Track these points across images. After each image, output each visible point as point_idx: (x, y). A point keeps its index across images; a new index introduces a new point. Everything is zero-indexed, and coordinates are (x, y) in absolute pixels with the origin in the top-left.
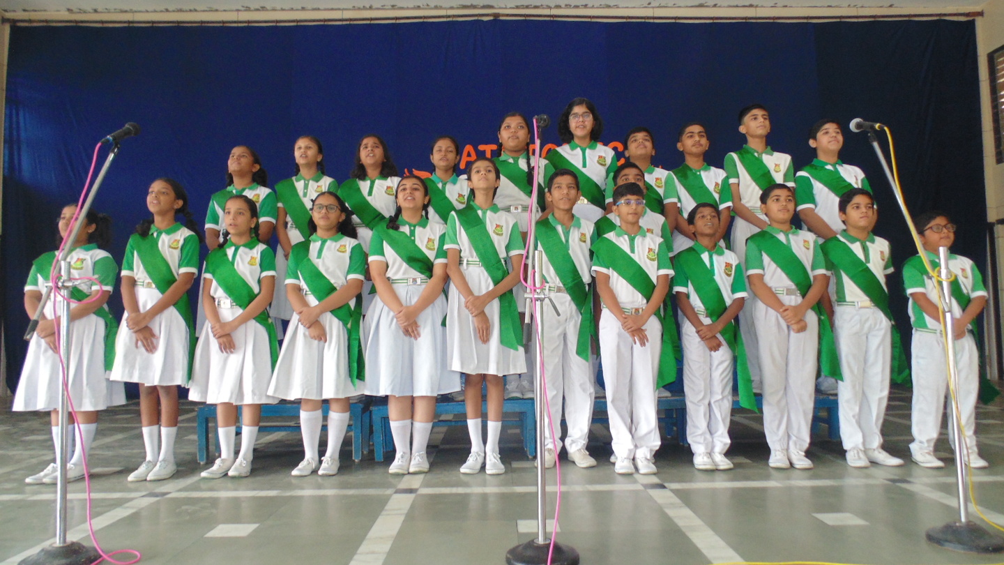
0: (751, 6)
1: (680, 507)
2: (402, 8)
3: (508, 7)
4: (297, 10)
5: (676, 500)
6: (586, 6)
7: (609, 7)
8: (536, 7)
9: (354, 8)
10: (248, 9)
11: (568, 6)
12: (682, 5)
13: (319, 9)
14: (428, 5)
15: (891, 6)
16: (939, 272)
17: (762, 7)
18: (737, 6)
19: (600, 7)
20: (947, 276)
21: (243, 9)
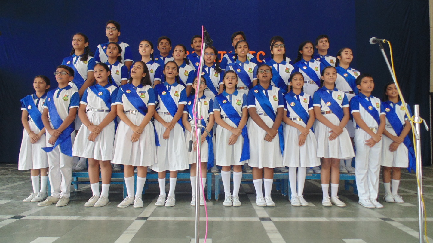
1: (276, 232)
5: (275, 228)
16: (414, 118)
20: (418, 120)
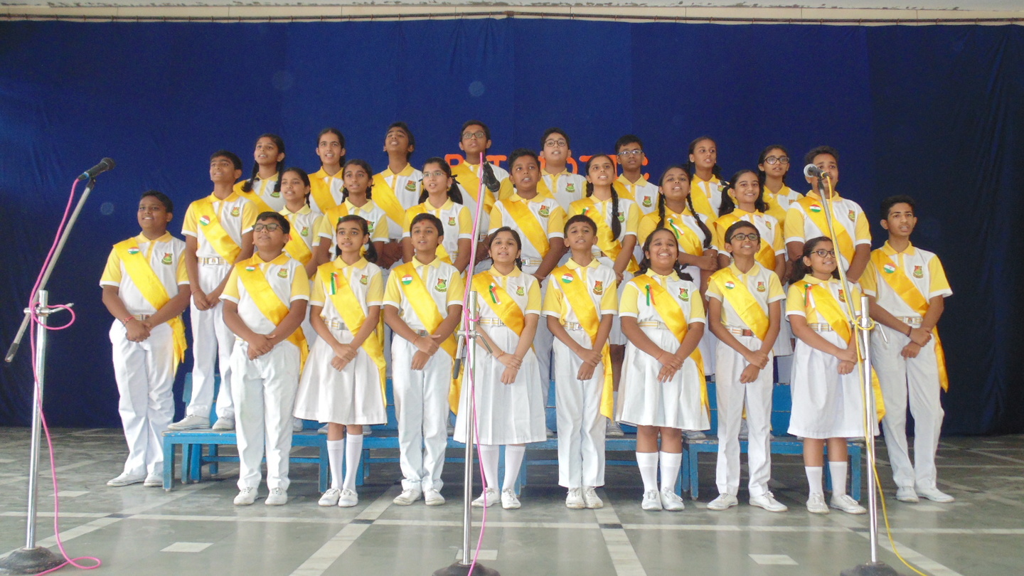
0: (796, 6)
2: (406, 5)
3: (523, 5)
4: (293, 6)
5: (626, 539)
6: (610, 5)
7: (635, 5)
8: (555, 5)
9: (354, 5)
10: (240, 5)
11: (590, 5)
12: (718, 5)
13: (316, 5)
14: (435, 2)
15: (955, 9)
17: (808, 7)
18: (780, 7)
19: (626, 6)
21: (234, 4)
